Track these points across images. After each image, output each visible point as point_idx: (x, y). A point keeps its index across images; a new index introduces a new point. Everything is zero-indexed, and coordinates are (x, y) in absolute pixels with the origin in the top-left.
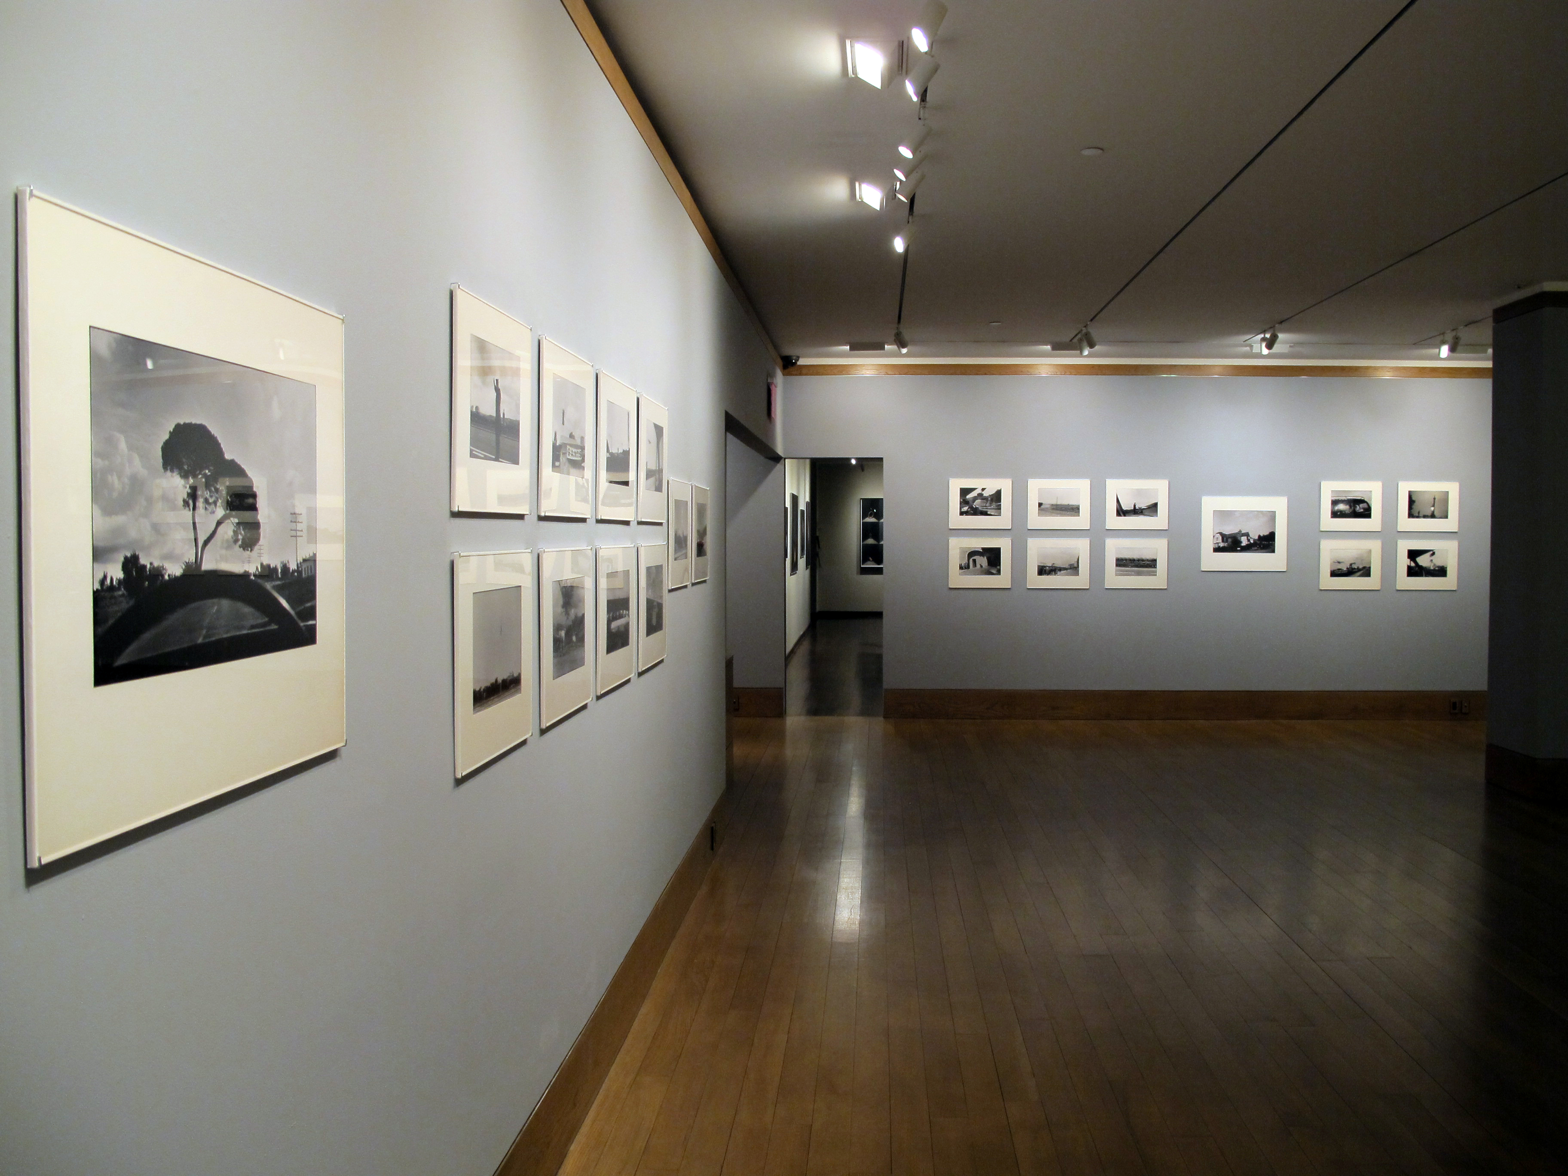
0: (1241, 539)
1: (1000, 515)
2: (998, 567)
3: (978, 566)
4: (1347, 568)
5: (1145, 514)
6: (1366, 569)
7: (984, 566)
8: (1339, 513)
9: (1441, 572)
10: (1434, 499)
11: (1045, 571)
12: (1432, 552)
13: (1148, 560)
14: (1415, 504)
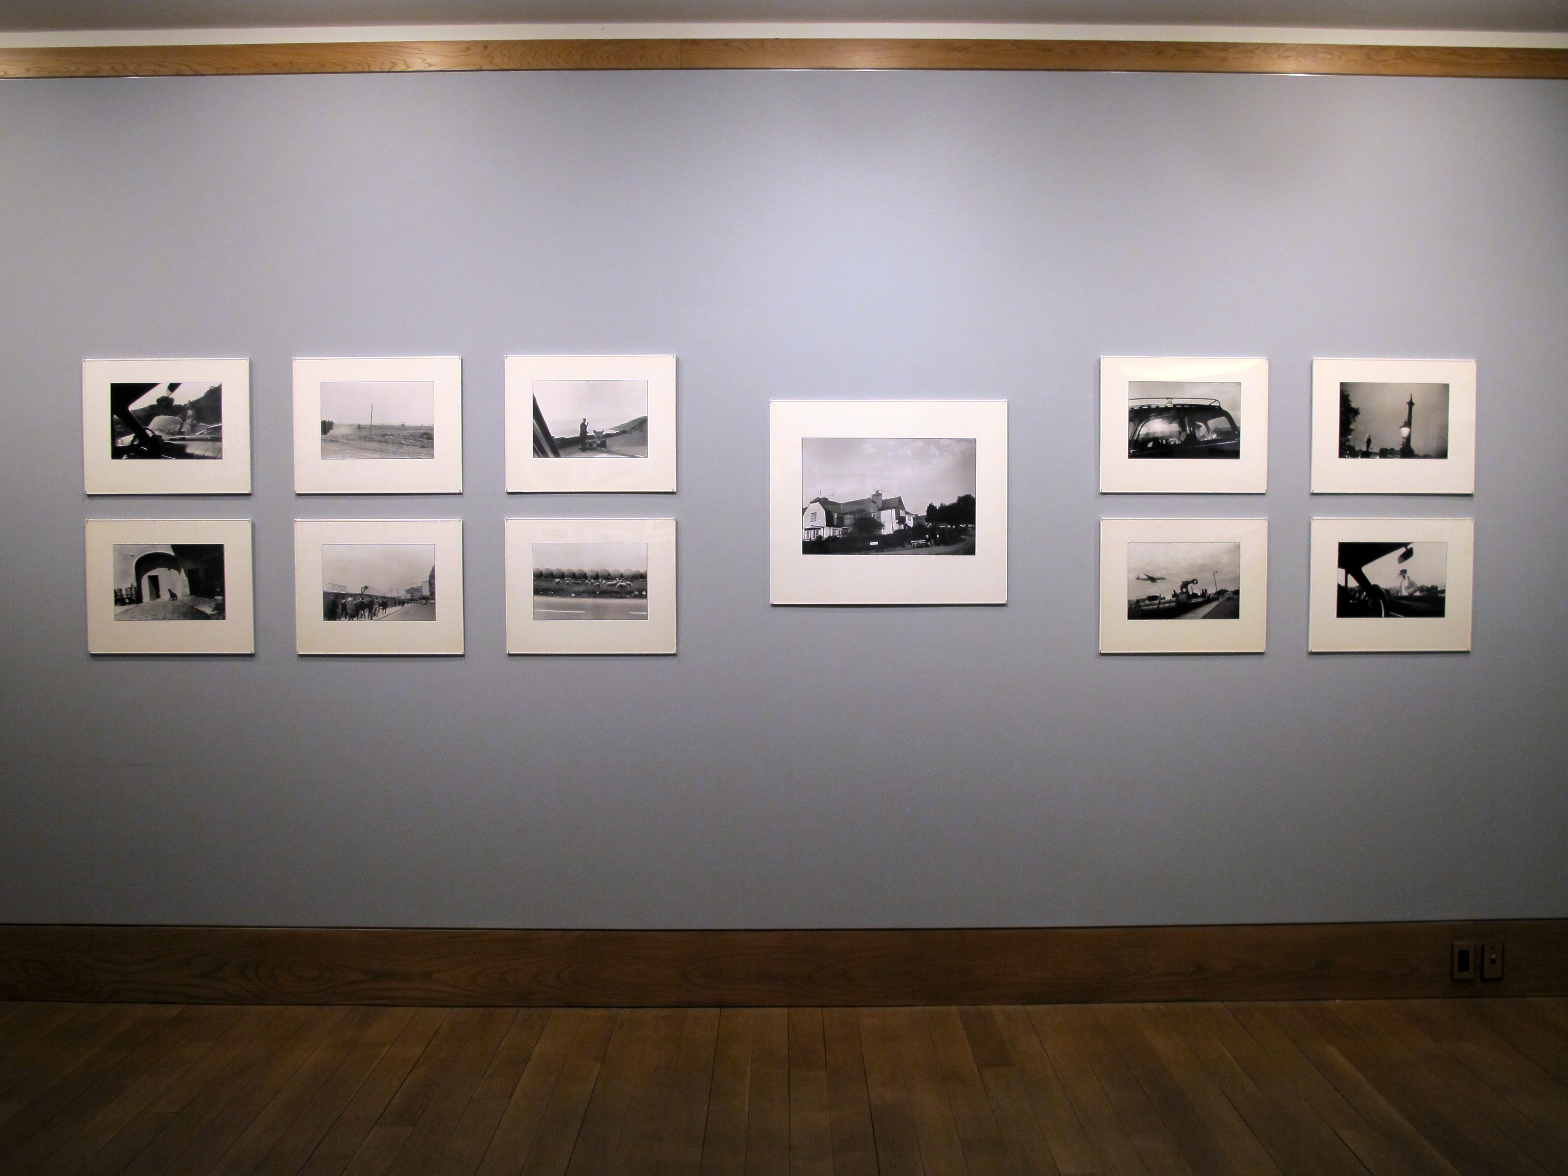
0: (879, 517)
1: (217, 455)
2: (219, 598)
3: (165, 596)
4: (1175, 595)
5: (614, 449)
6: (1226, 596)
7: (179, 596)
8: (1150, 445)
9: (1428, 603)
10: (1411, 404)
11: (344, 606)
12: (1403, 550)
13: (621, 576)
14: (1359, 418)
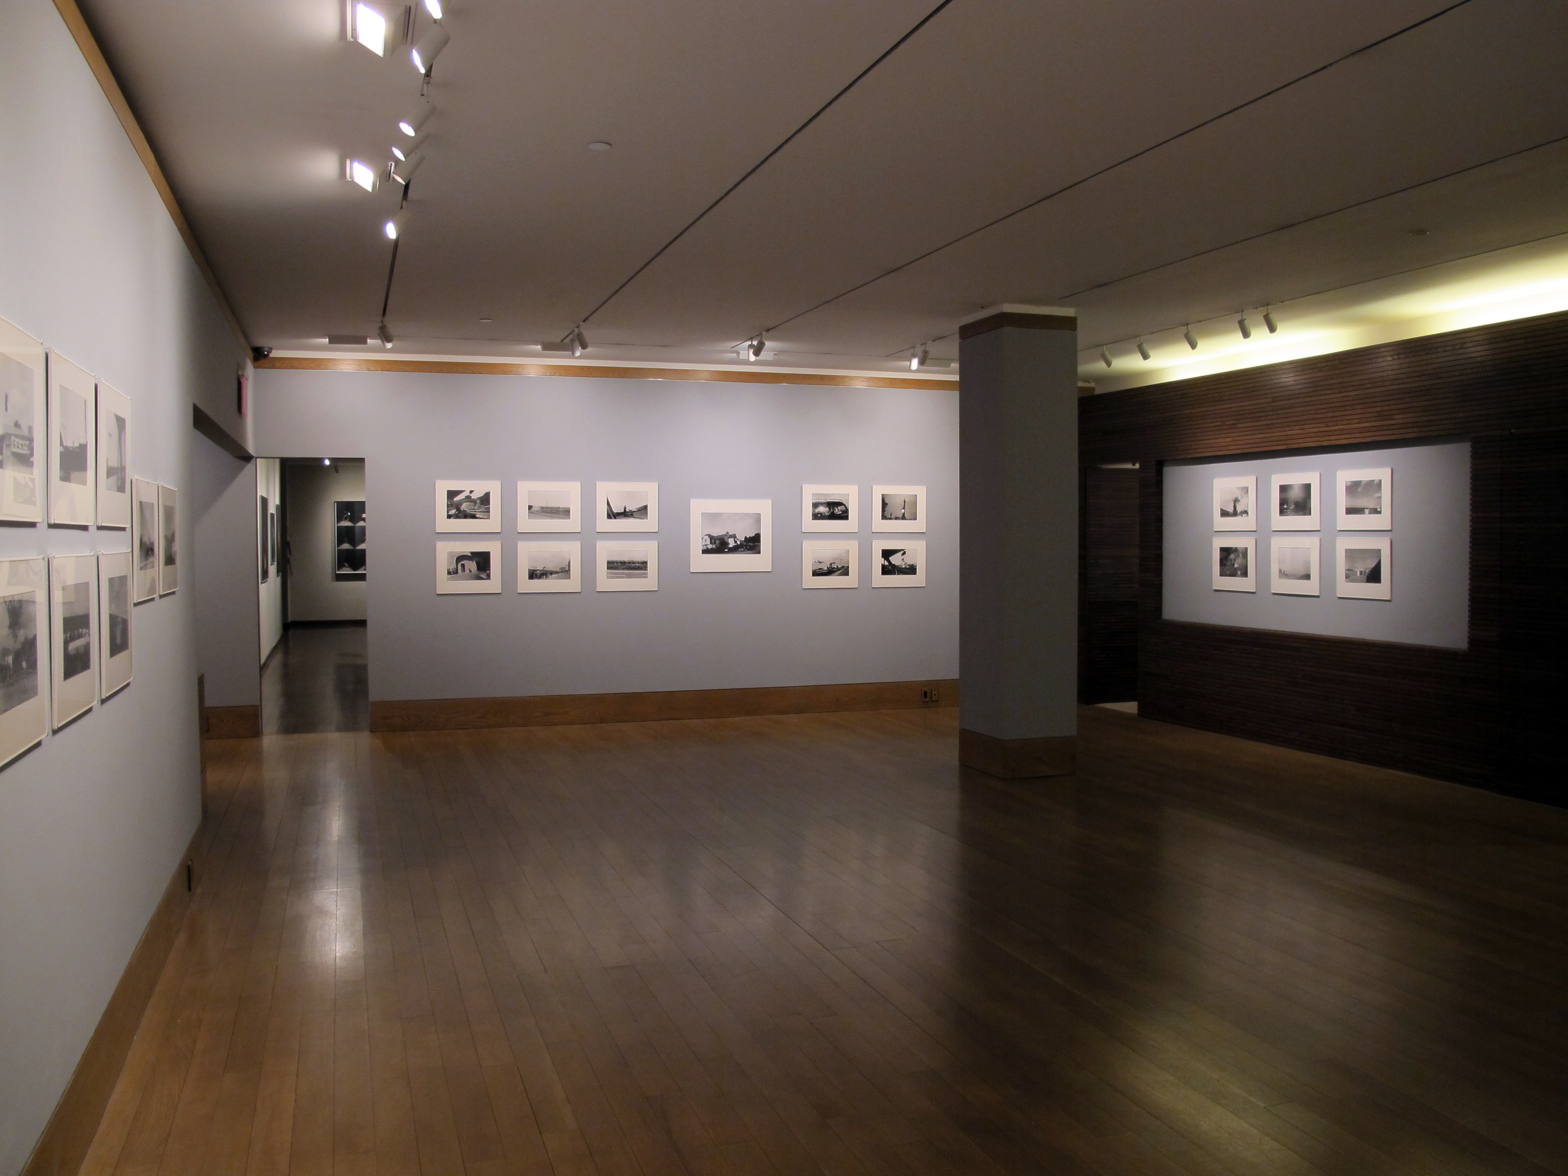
0: (728, 541)
1: (489, 518)
2: (488, 572)
3: (467, 571)
4: (828, 568)
5: (635, 516)
6: (845, 568)
7: (473, 571)
8: (819, 515)
9: (911, 570)
10: (905, 501)
11: (536, 574)
12: (903, 552)
13: (638, 563)
14: (888, 506)
